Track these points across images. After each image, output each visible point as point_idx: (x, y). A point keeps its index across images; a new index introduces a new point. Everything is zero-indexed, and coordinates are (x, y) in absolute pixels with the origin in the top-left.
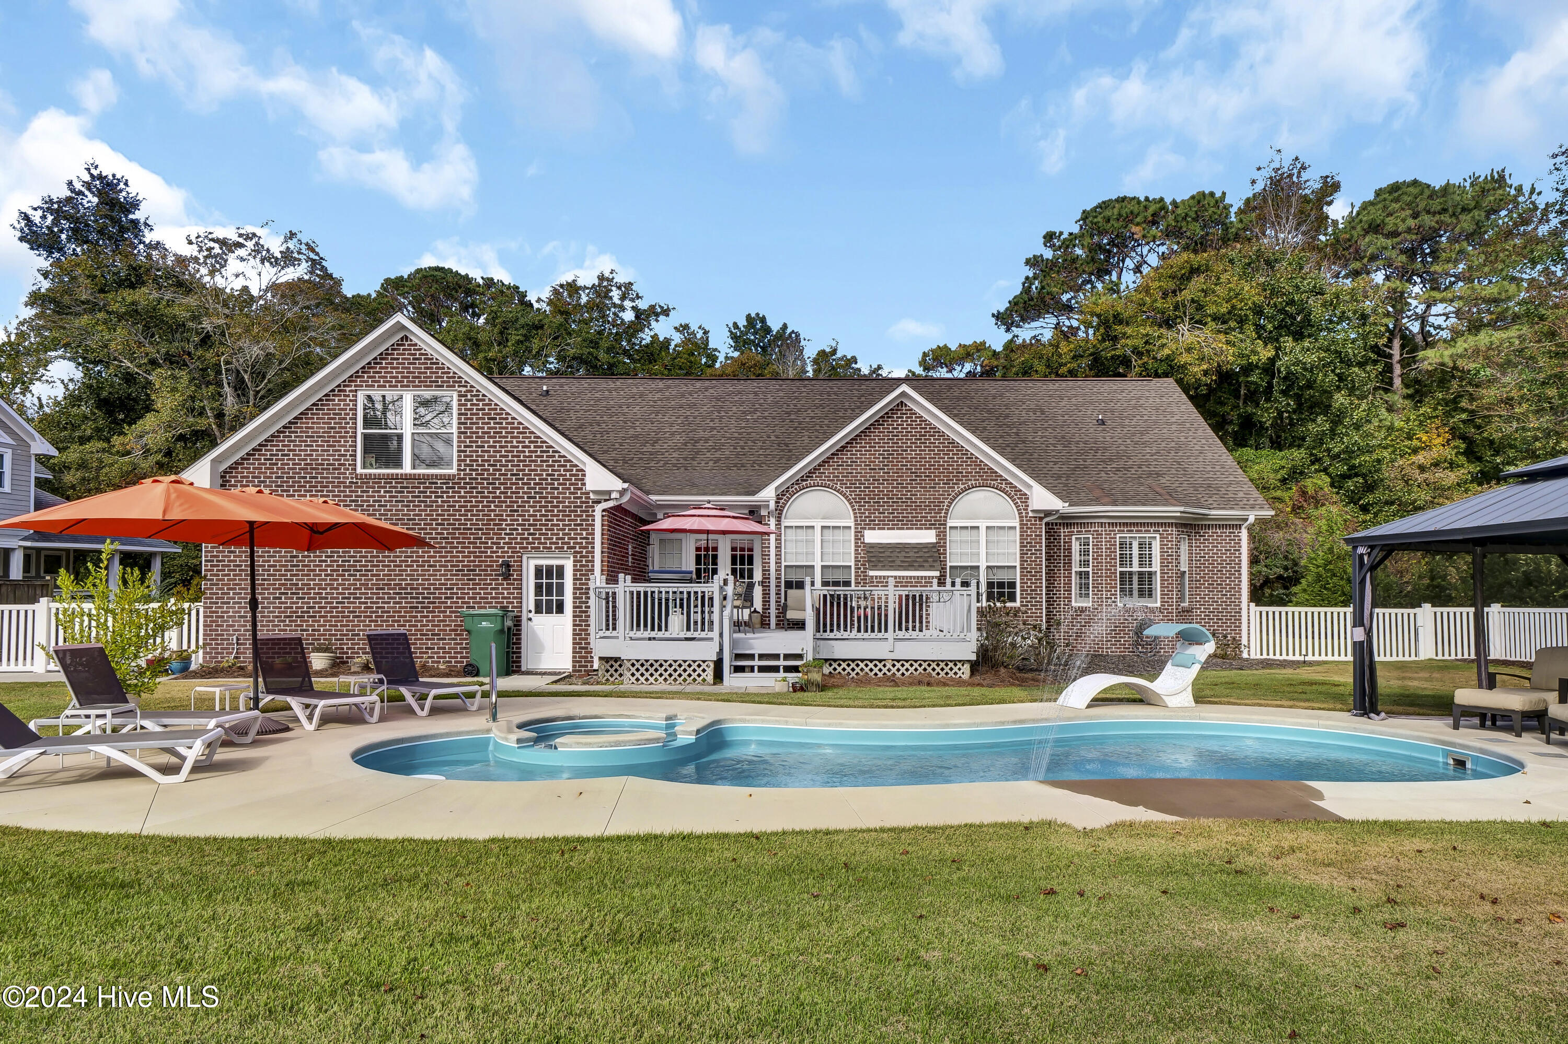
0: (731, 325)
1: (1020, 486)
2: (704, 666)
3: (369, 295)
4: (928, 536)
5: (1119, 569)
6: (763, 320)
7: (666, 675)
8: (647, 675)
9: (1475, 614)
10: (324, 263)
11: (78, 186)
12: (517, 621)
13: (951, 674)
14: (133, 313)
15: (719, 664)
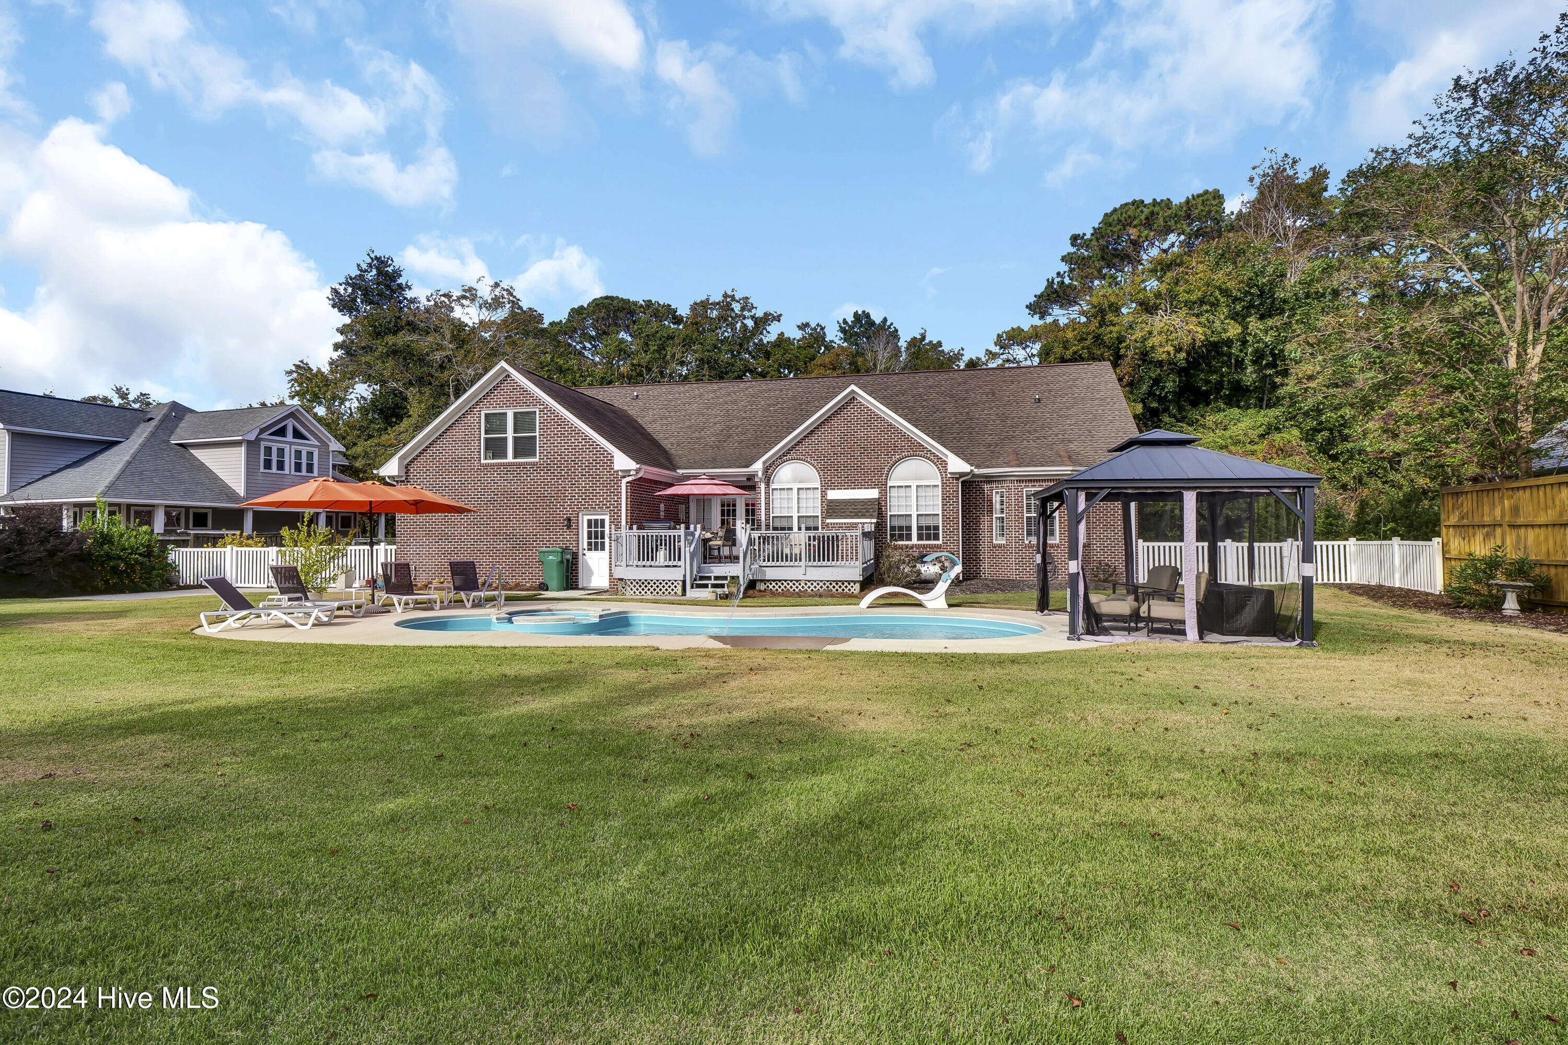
0: (841, 322)
1: (940, 456)
2: (675, 584)
3: (561, 321)
4: (873, 494)
5: (1026, 515)
6: (868, 316)
7: (652, 590)
8: (646, 590)
9: (1249, 548)
10: (520, 303)
11: (364, 266)
12: (575, 556)
13: (846, 590)
14: (394, 352)
15: (684, 582)
